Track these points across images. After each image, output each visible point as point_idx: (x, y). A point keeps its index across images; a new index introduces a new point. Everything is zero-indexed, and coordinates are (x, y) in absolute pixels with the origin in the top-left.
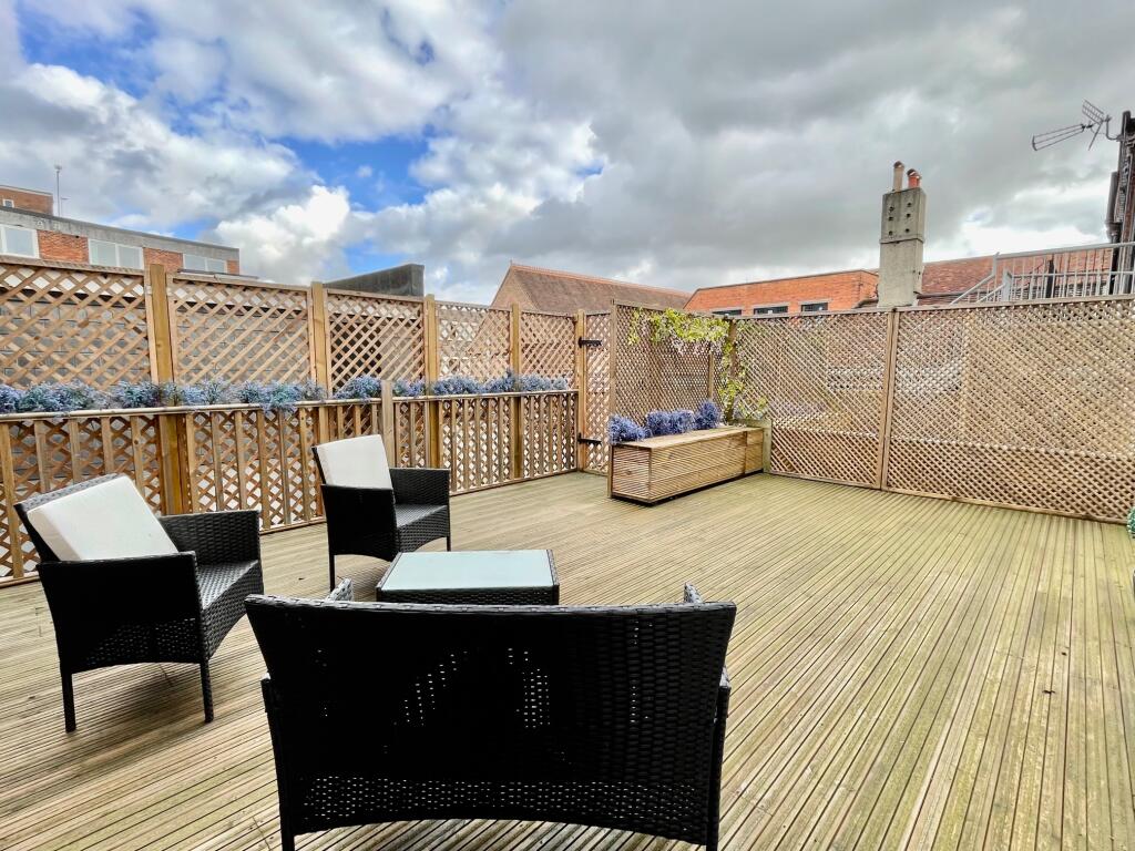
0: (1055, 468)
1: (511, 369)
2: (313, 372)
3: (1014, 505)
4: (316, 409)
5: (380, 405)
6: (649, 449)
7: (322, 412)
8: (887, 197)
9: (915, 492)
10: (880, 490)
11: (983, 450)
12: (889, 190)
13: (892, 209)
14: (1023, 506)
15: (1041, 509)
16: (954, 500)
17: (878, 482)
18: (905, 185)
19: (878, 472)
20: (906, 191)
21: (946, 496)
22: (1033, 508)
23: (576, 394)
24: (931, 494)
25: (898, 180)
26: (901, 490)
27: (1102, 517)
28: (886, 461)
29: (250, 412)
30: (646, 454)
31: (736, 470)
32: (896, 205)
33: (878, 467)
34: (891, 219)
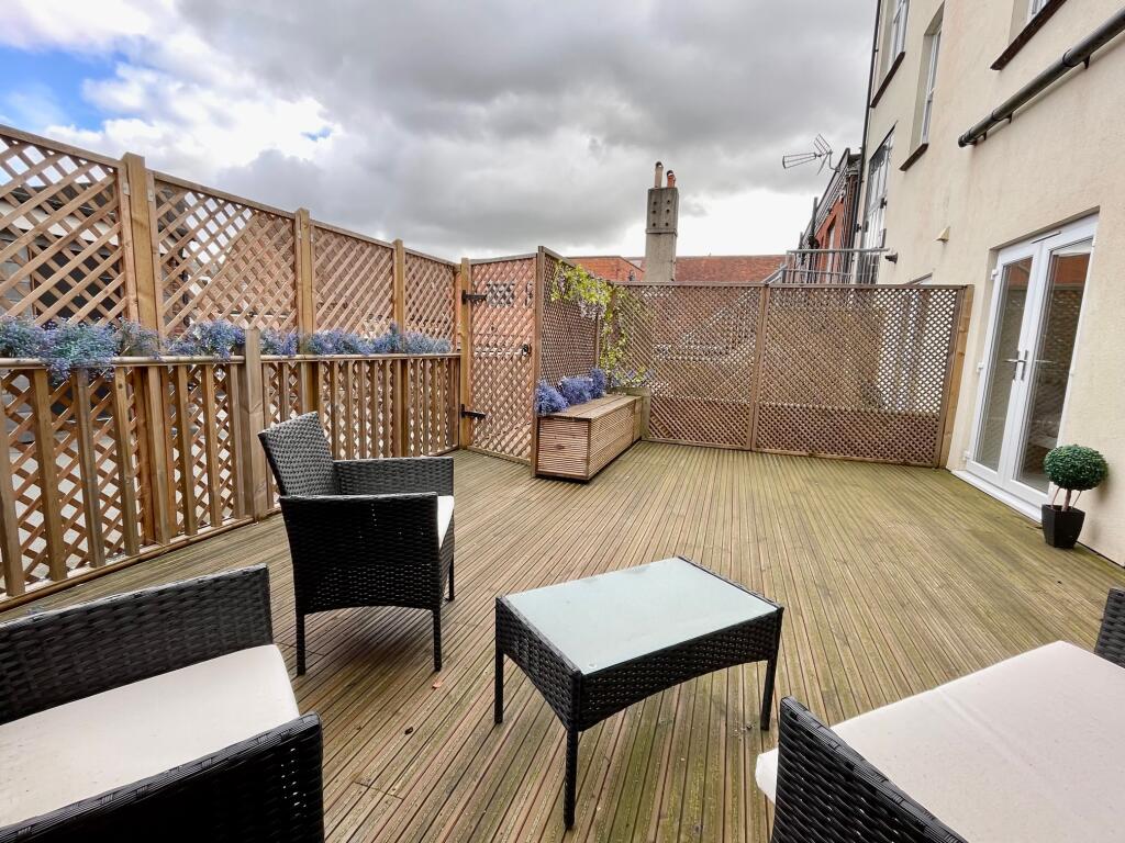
0: (884, 425)
1: (395, 323)
2: (133, 309)
3: (855, 457)
4: (142, 371)
5: (242, 366)
6: (588, 421)
7: (153, 376)
8: (651, 192)
9: (779, 450)
10: (751, 451)
11: (833, 412)
12: (653, 186)
13: (655, 203)
14: (861, 458)
15: (874, 458)
16: (811, 456)
17: (748, 443)
18: (664, 184)
19: (748, 435)
20: (666, 189)
21: (804, 453)
22: (868, 459)
23: (458, 359)
24: (792, 452)
25: (658, 178)
26: (767, 450)
27: (915, 462)
28: (756, 425)
29: (14, 375)
30: (585, 426)
31: (628, 440)
32: (659, 201)
33: (749, 431)
34: (654, 212)
